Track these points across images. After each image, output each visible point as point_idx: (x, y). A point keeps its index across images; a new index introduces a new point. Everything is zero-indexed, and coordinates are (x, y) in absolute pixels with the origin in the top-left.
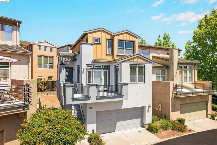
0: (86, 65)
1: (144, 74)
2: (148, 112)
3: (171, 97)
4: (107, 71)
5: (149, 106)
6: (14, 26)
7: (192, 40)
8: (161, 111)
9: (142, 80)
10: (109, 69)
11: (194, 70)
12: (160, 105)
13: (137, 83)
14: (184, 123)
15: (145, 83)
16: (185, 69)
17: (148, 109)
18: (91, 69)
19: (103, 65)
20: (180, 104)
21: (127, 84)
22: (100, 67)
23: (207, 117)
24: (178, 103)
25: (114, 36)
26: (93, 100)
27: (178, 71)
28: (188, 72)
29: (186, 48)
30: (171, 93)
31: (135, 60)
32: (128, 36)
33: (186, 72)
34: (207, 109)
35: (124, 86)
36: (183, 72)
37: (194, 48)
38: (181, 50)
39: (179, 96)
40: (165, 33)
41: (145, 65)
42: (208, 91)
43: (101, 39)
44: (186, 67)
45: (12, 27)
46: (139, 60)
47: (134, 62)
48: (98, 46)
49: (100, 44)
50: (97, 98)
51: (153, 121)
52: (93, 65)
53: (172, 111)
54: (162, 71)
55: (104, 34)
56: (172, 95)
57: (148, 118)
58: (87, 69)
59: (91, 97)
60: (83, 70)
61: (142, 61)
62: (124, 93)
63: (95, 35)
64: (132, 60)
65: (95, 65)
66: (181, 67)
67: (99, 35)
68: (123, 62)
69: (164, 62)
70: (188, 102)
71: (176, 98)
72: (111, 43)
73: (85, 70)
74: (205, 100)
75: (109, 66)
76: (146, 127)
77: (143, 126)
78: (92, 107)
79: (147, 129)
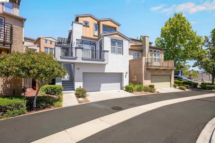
0: (77, 39)
1: (122, 48)
2: (126, 77)
3: (143, 68)
4: (94, 46)
5: (127, 73)
6: (14, 4)
7: (160, 37)
8: (136, 81)
9: (121, 52)
10: (95, 45)
11: (161, 54)
12: (136, 76)
13: (117, 54)
14: (153, 88)
15: (123, 55)
16: (155, 53)
17: (126, 75)
18: (81, 43)
19: (90, 42)
20: (151, 75)
21: (108, 51)
22: (89, 42)
23: (171, 87)
24: (149, 74)
25: (100, 21)
26: (79, 60)
27: (149, 53)
28: (157, 55)
29: (155, 42)
30: (144, 65)
31: (115, 36)
32: (111, 23)
33: (155, 55)
34: (170, 81)
35: (105, 53)
36: (153, 54)
37: (161, 41)
38: (152, 43)
39: (150, 67)
40: (141, 35)
41: (123, 41)
42: (172, 66)
43: (89, 23)
44: (155, 51)
45: (12, 4)
46: (118, 37)
47: (114, 37)
48: (87, 28)
49: (89, 27)
50: (83, 59)
51: (129, 84)
52: (83, 41)
53: (145, 79)
54: (137, 53)
55: (91, 19)
56: (145, 67)
57: (126, 82)
58: (77, 43)
59: (77, 57)
60: (74, 43)
61: (121, 37)
62: (105, 58)
63: (85, 19)
64: (113, 36)
65: (84, 41)
66: (151, 51)
67: (88, 19)
68: (105, 36)
69: (139, 47)
70: (157, 74)
71: (147, 69)
72: (97, 26)
73: (75, 43)
74: (169, 74)
75: (96, 42)
76: (125, 89)
77: (122, 89)
78: (79, 68)
79: (125, 91)
